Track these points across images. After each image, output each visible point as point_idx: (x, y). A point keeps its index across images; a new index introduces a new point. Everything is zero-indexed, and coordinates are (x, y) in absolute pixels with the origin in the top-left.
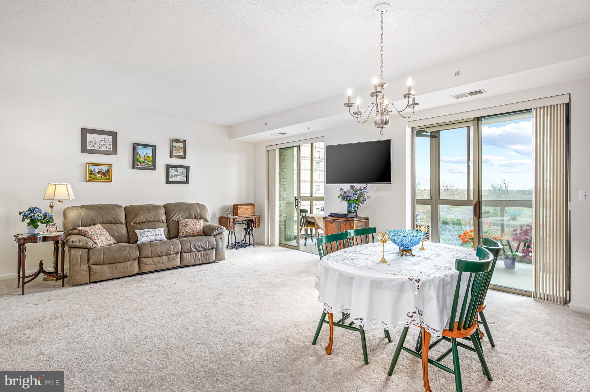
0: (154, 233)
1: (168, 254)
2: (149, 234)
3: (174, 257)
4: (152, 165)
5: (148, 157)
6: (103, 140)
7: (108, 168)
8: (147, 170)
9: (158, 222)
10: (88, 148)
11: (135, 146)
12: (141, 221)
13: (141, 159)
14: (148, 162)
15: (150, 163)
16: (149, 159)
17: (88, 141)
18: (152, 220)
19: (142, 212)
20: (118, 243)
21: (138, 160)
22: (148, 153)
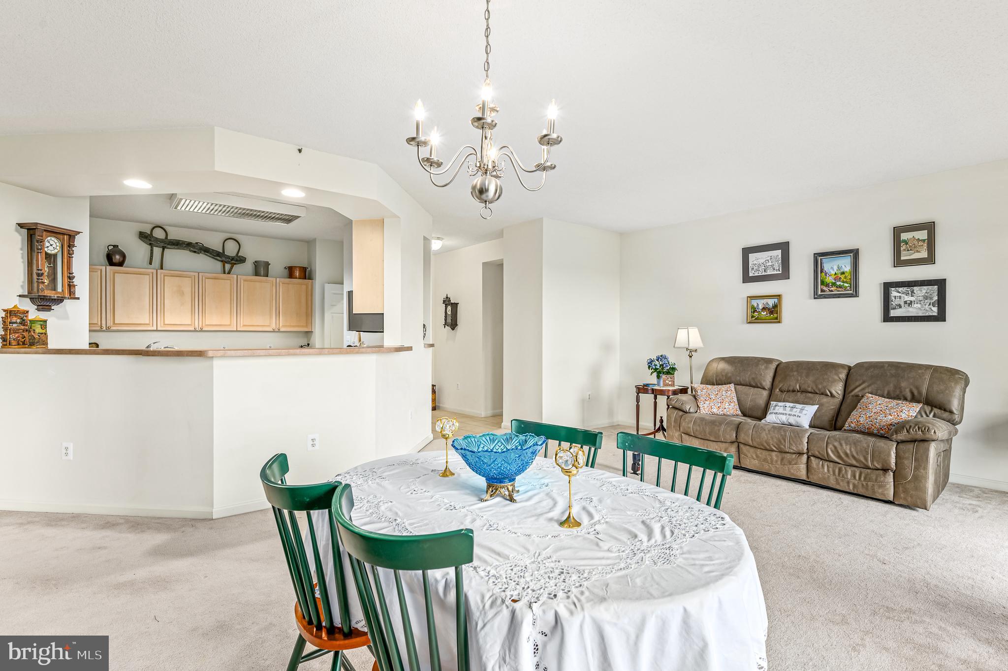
0: (788, 411)
1: (781, 452)
2: (781, 410)
3: (793, 460)
4: (851, 288)
5: (843, 273)
6: (769, 259)
7: (776, 300)
8: (839, 297)
9: (822, 394)
10: (751, 275)
11: (819, 257)
12: (791, 388)
13: (830, 280)
14: (842, 284)
15: (846, 285)
16: (845, 277)
17: (750, 265)
18: (810, 389)
19: (795, 373)
20: (745, 415)
21: (822, 283)
22: (843, 266)
